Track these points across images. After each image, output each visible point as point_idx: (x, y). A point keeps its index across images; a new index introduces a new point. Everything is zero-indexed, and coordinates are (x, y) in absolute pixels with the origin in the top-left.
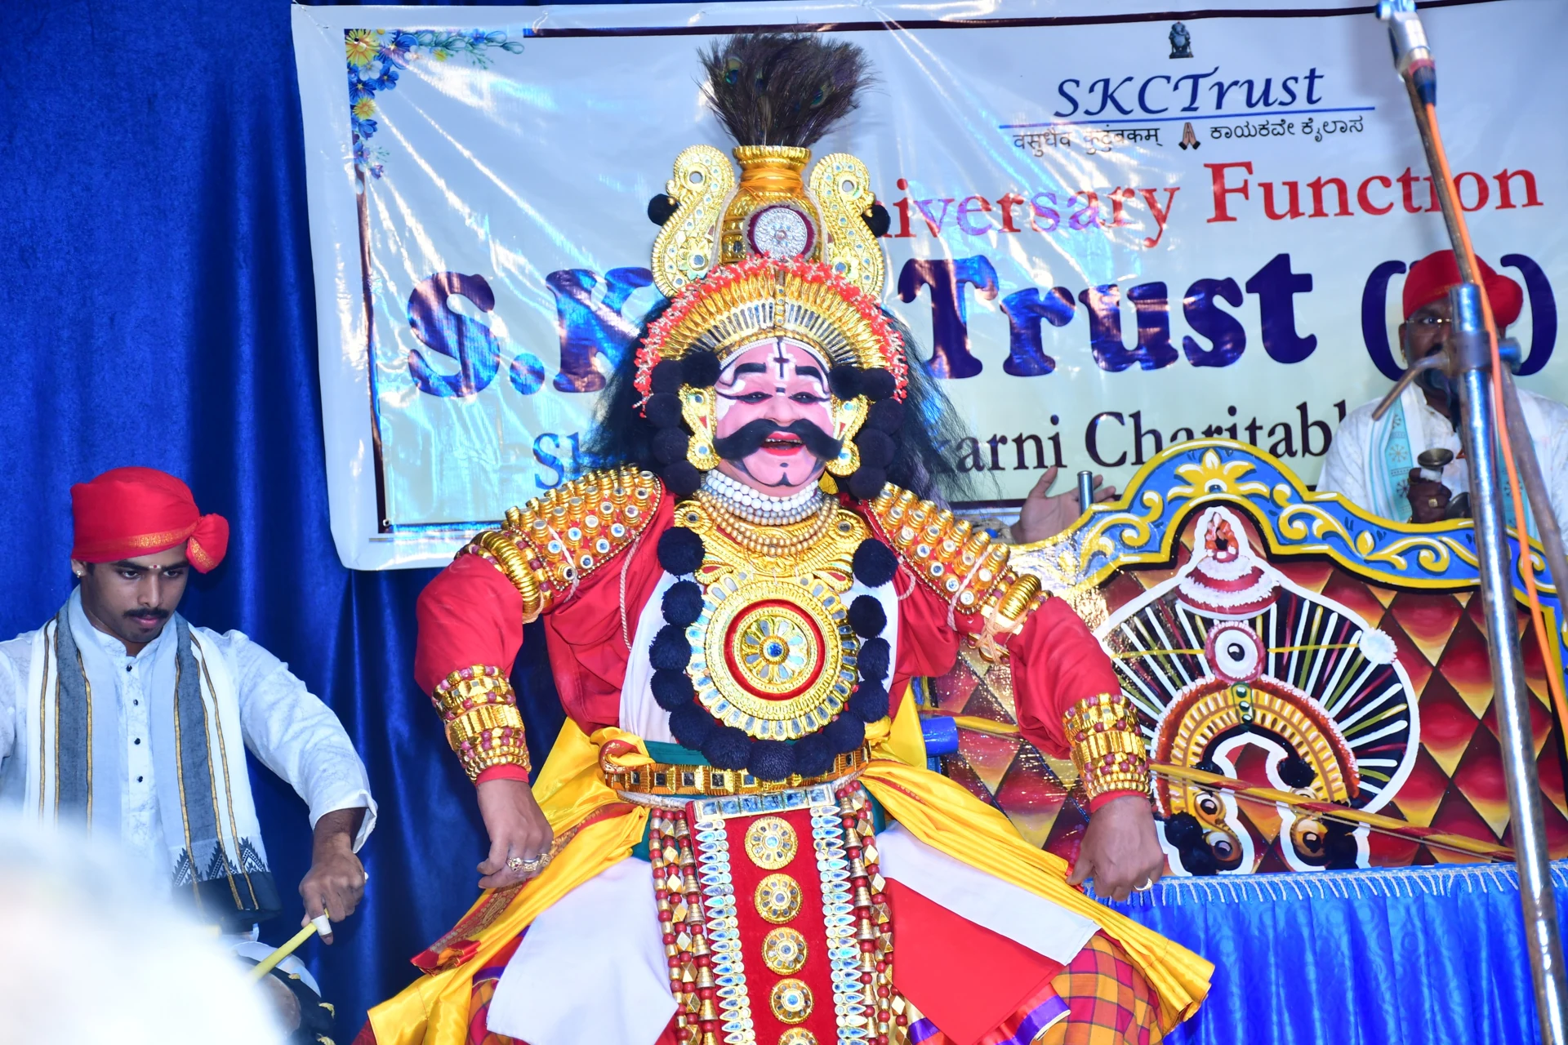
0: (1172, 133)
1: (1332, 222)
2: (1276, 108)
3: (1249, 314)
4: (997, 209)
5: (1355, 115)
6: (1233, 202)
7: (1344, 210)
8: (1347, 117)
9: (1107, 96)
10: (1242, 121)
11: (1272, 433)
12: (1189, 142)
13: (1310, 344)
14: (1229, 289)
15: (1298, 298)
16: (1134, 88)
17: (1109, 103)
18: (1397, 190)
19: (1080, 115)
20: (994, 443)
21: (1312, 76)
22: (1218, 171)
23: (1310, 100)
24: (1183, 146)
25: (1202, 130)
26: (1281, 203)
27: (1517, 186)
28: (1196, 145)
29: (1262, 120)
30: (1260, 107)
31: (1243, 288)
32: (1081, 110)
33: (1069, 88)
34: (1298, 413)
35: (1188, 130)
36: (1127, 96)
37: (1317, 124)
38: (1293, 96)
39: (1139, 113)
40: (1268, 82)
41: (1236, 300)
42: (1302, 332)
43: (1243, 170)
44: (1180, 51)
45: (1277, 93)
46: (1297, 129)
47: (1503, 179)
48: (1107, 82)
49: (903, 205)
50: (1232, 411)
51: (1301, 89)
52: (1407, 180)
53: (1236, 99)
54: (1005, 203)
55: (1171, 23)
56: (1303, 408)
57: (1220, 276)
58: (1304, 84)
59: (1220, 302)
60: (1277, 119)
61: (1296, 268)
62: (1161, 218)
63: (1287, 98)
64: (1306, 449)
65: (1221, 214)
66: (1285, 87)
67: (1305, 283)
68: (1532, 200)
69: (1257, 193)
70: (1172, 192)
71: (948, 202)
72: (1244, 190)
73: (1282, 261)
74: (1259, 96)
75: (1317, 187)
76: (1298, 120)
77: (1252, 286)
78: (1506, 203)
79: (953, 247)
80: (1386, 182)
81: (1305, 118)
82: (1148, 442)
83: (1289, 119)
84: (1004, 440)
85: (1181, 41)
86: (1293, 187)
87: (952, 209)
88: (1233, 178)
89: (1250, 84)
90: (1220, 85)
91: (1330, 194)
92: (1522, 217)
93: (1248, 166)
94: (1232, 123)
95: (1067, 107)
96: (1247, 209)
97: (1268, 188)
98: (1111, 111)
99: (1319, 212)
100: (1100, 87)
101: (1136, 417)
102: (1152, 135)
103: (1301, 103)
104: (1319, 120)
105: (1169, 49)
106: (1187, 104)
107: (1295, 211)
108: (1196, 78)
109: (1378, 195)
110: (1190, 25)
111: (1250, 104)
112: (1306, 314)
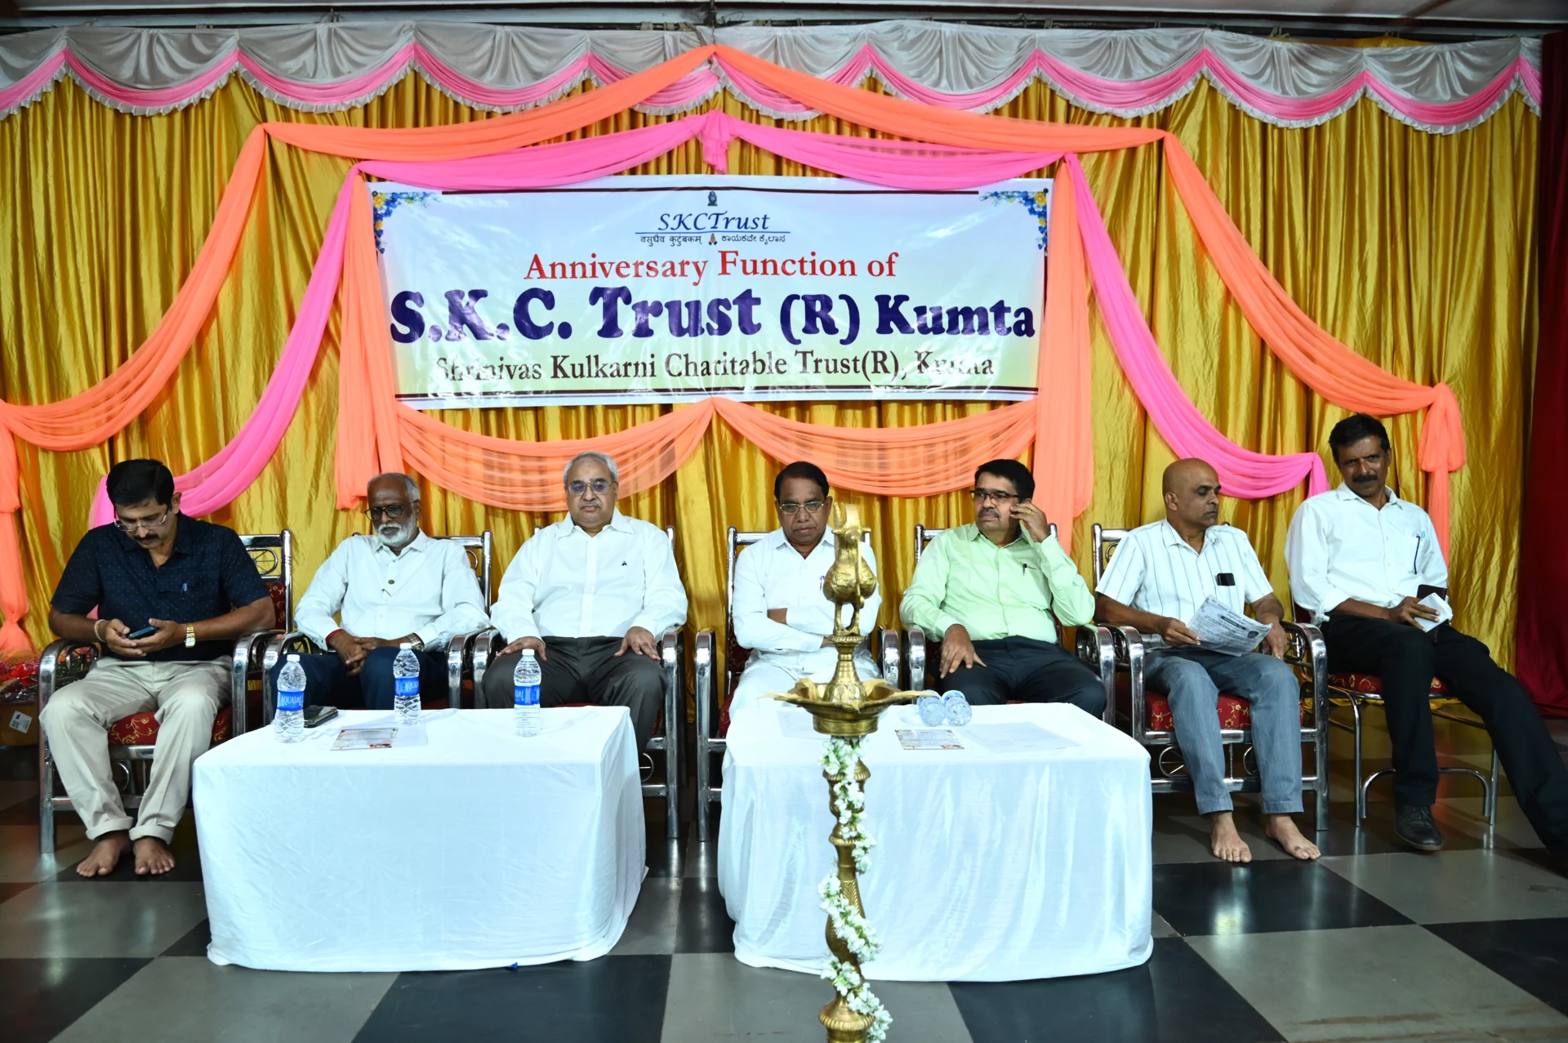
0: (706, 238)
1: (770, 277)
2: (749, 230)
3: (733, 314)
4: (632, 267)
5: (782, 235)
6: (729, 267)
7: (775, 272)
8: (778, 235)
9: (681, 222)
10: (735, 234)
11: (741, 364)
12: (713, 242)
13: (759, 326)
14: (725, 303)
15: (754, 308)
16: (693, 217)
17: (682, 225)
18: (798, 266)
19: (669, 230)
20: (626, 365)
21: (765, 218)
22: (724, 254)
23: (764, 227)
24: (710, 243)
25: (718, 237)
26: (750, 268)
27: (848, 267)
28: (715, 243)
29: (743, 234)
30: (743, 229)
31: (731, 302)
32: (670, 227)
33: (665, 218)
34: (752, 356)
35: (713, 237)
36: (689, 222)
37: (766, 237)
38: (757, 225)
39: (693, 230)
40: (747, 219)
41: (728, 307)
42: (755, 321)
43: (734, 254)
44: (712, 203)
45: (750, 224)
46: (758, 239)
47: (842, 263)
48: (681, 216)
49: (593, 265)
50: (725, 354)
51: (760, 223)
52: (802, 262)
53: (733, 225)
54: (637, 265)
55: (707, 192)
56: (754, 353)
57: (722, 298)
58: (761, 221)
59: (722, 308)
60: (750, 234)
61: (754, 295)
62: (699, 273)
63: (754, 226)
64: (755, 371)
65: (724, 272)
66: (754, 221)
67: (758, 301)
68: (853, 273)
69: (740, 264)
70: (705, 262)
71: (612, 264)
72: (734, 262)
73: (749, 292)
74: (743, 224)
75: (765, 263)
76: (758, 236)
77: (734, 303)
78: (843, 273)
79: (613, 282)
80: (794, 262)
81: (761, 235)
82: (691, 367)
83: (754, 235)
84: (630, 364)
85: (713, 199)
86: (755, 262)
87: (614, 266)
88: (730, 257)
89: (740, 219)
90: (727, 219)
91: (770, 266)
92: (848, 278)
93: (736, 253)
94: (731, 235)
95: (664, 226)
96: (735, 270)
97: (744, 262)
98: (682, 228)
99: (765, 272)
100: (678, 218)
101: (686, 356)
102: (698, 239)
103: (760, 228)
104: (767, 236)
105: (708, 202)
106: (713, 225)
107: (755, 272)
108: (718, 215)
109: (789, 268)
110: (717, 193)
111: (739, 227)
112: (757, 314)
